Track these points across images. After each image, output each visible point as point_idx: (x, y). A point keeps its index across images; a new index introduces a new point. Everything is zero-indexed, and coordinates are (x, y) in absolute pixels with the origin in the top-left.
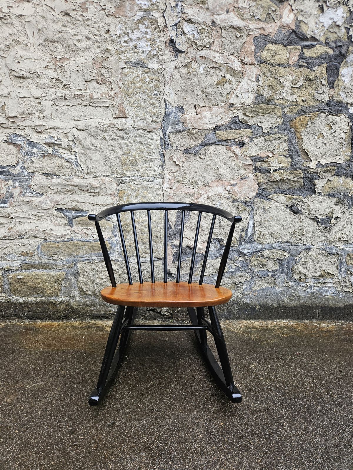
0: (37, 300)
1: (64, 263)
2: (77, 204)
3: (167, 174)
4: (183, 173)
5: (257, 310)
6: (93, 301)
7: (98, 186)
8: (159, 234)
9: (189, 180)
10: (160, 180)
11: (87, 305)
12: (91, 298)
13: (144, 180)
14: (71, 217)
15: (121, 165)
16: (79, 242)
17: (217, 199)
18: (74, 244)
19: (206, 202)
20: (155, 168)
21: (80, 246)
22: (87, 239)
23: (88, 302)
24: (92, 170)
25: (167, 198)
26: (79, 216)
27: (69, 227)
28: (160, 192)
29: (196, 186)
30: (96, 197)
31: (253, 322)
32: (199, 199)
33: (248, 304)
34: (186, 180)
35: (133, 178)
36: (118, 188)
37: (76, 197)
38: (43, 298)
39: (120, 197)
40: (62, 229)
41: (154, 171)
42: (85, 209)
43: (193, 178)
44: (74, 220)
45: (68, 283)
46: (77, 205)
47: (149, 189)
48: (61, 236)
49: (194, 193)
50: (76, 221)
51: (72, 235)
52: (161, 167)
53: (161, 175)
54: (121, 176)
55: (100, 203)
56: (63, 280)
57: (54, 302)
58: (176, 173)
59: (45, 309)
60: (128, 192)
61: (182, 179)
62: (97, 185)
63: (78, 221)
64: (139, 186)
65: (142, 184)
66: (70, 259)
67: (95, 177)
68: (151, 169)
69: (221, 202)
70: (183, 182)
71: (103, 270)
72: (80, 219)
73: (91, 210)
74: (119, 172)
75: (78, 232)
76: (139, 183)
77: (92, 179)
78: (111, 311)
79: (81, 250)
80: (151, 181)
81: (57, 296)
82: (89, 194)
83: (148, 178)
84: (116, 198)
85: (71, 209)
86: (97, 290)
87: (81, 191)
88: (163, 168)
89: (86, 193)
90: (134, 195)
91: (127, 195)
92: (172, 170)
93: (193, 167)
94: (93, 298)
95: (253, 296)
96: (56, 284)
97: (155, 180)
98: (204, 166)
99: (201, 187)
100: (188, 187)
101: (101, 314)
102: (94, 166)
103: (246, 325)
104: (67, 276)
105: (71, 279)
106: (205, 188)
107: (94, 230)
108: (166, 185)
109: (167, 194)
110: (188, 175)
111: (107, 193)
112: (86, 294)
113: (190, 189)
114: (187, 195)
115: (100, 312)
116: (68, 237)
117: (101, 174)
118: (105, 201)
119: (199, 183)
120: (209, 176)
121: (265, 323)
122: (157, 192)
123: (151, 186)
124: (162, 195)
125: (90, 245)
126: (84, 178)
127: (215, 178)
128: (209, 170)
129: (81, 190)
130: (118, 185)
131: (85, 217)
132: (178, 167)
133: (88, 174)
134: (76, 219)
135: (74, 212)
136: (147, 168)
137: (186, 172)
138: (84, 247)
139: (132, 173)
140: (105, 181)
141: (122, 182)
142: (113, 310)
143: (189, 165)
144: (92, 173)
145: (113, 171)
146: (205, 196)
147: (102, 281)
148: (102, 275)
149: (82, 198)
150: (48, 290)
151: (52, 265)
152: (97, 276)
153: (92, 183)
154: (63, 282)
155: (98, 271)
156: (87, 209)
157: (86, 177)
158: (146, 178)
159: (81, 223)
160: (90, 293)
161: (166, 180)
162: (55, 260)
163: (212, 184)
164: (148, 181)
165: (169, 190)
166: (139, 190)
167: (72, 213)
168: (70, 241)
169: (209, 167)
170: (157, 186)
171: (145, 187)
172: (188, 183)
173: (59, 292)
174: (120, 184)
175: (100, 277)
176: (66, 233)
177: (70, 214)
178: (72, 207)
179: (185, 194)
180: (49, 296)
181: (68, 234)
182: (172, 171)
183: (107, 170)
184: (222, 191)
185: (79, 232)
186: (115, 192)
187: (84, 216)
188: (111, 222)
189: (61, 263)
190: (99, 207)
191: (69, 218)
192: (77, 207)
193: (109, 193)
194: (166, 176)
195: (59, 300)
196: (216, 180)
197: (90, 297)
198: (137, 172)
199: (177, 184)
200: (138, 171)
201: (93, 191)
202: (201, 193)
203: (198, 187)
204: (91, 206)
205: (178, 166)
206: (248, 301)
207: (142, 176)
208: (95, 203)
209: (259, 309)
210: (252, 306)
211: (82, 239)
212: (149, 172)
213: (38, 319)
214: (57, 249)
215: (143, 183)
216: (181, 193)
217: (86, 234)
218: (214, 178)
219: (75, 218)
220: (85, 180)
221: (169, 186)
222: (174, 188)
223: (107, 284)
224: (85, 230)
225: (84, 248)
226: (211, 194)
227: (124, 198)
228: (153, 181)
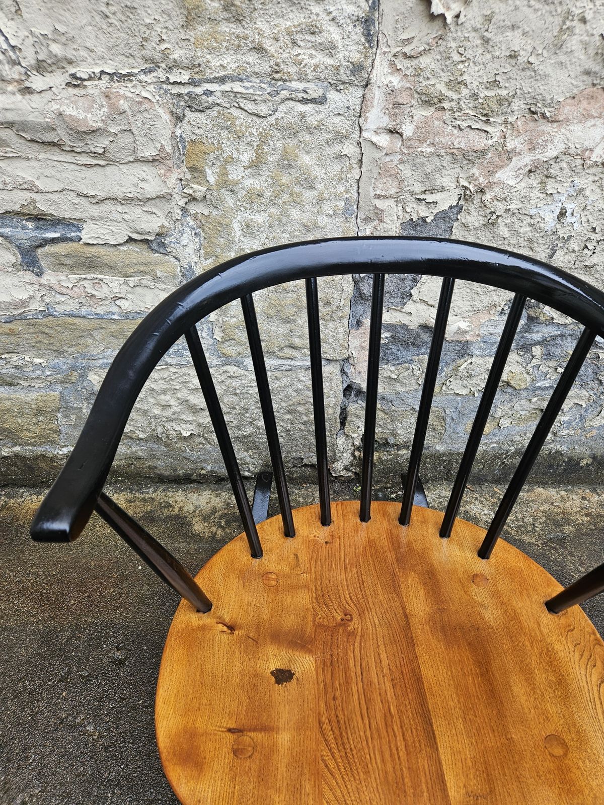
0: (3, 453)
1: (48, 373)
2: (34, 196)
3: (386, 64)
4: (457, 58)
5: (582, 467)
6: (152, 451)
7: (95, 125)
8: (336, 294)
9: (475, 96)
10: (353, 96)
11: (138, 458)
12: (145, 446)
13: (285, 94)
14: (28, 243)
15: (181, 20)
16: (77, 321)
17: (567, 171)
18: (65, 326)
19: (523, 184)
20: (334, 34)
21: (83, 331)
22: (100, 311)
23: (140, 454)
24: (56, 48)
25: (376, 171)
26: (53, 241)
27: (29, 276)
28: (350, 149)
29: (500, 120)
30: (96, 169)
31: (563, 493)
32: (497, 175)
33: (562, 455)
34: (465, 92)
35: (237, 87)
36: (178, 132)
37: (24, 171)
38: (17, 449)
39: (193, 169)
40: (8, 280)
41: (330, 49)
42: (67, 215)
43: (495, 83)
44: (39, 251)
45: (73, 417)
46: (33, 201)
47: (305, 136)
48: (10, 303)
49: (483, 152)
50: (48, 255)
51: (47, 299)
52: (359, 30)
53: (357, 68)
54: (185, 77)
55: (118, 192)
56: (58, 410)
57: (49, 455)
58: (424, 61)
59: (31, 469)
60: (219, 148)
61: (445, 91)
62: (94, 119)
63: (56, 256)
64: (264, 123)
65: (279, 115)
66: (63, 363)
67: (75, 82)
68: (317, 39)
69: (580, 182)
70: (446, 105)
71: (168, 387)
72: (60, 248)
73: (93, 219)
74: (176, 56)
75: (64, 290)
76: (263, 109)
77: (64, 94)
78: (202, 469)
79: (89, 340)
80: (313, 101)
81: (53, 443)
82: (69, 158)
83: (301, 86)
84: (175, 175)
85: (17, 213)
86: (160, 429)
87: (35, 146)
88: (368, 36)
89: (56, 155)
90: (246, 157)
91: (217, 158)
92: (409, 41)
93: (502, 29)
94: (152, 445)
95: (583, 439)
96: (41, 419)
97: (332, 95)
98: (558, 20)
99: (519, 123)
100: (464, 124)
101: (179, 476)
102: (61, 28)
103: (546, 507)
104: (67, 402)
105: (81, 408)
106: (532, 125)
107: (116, 284)
108: (376, 118)
109: (377, 155)
110: (473, 69)
111: (140, 154)
112: (131, 438)
113: (473, 135)
114: (455, 160)
115: (175, 470)
116: (36, 306)
117: (97, 70)
118: (136, 186)
119: (518, 105)
120: (562, 75)
121: (596, 498)
122: (337, 148)
123: (312, 120)
124: (354, 161)
125: (113, 327)
126: (27, 91)
127: (588, 80)
128: (573, 43)
129: (32, 141)
130: (179, 119)
131: (75, 245)
132: (435, 29)
133: (40, 67)
134: (47, 249)
135: (30, 225)
136: (298, 37)
137: (469, 54)
138: (95, 333)
139: (229, 62)
140: (123, 104)
141: (193, 104)
142: (209, 468)
143: (488, 19)
144: (59, 63)
145: (147, 53)
146: (527, 159)
147: (168, 413)
148: (168, 397)
149: (47, 172)
150: (25, 432)
151: (13, 376)
152: (152, 400)
153: (69, 111)
154: (59, 415)
155: (153, 390)
156: (78, 215)
157: (37, 82)
158: (295, 85)
159: (68, 261)
160: (142, 436)
161: (377, 95)
162: (18, 367)
163: (566, 110)
164: (304, 101)
165: (383, 140)
166: (264, 138)
167: (24, 228)
168: (44, 316)
169: (579, 27)
170: (337, 120)
171: (290, 127)
172: (468, 108)
173: (55, 436)
174: (188, 114)
175: (163, 403)
176: (25, 296)
177: (19, 234)
178: (17, 208)
179: (448, 158)
180: (32, 445)
181: (31, 298)
182: (407, 50)
183: (122, 49)
184: (598, 140)
185: (69, 292)
186: (169, 149)
187: (71, 240)
188: (173, 260)
189: (38, 372)
190: (120, 208)
191: (19, 247)
192: (35, 207)
193: (149, 152)
194: (381, 74)
195: (61, 453)
196: (590, 90)
197: (142, 443)
198: (252, 58)
199: (422, 113)
200: (259, 49)
201: (79, 145)
202: (513, 150)
203: (506, 122)
204: (90, 206)
205: (438, 23)
206: (564, 449)
207: (275, 75)
208: (102, 195)
209: (588, 465)
210: (571, 459)
211: (84, 311)
212: (304, 53)
213: (21, 487)
214: (12, 339)
215: (283, 108)
216: (432, 154)
217: (93, 296)
218: (582, 83)
219: (40, 246)
220: (35, 97)
221: (386, 122)
222: (408, 130)
223: (183, 417)
224: (85, 283)
225: (97, 335)
226: (551, 153)
227: (209, 171)
228: (320, 101)
